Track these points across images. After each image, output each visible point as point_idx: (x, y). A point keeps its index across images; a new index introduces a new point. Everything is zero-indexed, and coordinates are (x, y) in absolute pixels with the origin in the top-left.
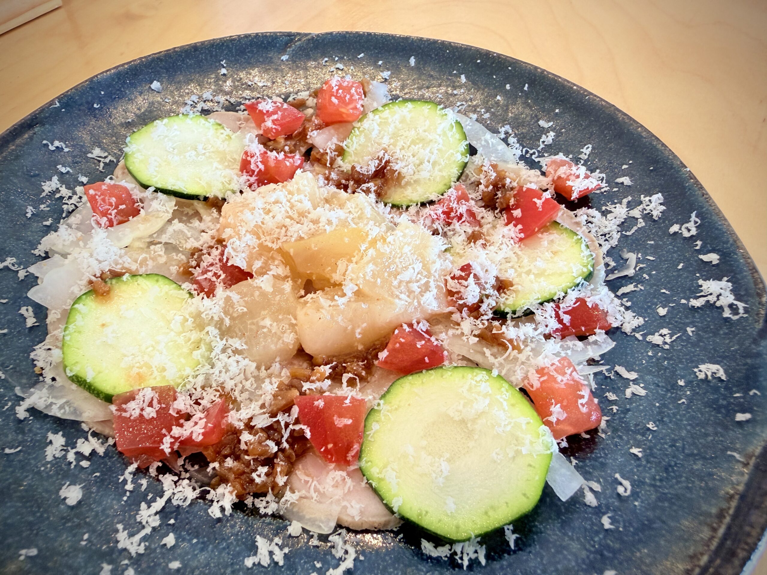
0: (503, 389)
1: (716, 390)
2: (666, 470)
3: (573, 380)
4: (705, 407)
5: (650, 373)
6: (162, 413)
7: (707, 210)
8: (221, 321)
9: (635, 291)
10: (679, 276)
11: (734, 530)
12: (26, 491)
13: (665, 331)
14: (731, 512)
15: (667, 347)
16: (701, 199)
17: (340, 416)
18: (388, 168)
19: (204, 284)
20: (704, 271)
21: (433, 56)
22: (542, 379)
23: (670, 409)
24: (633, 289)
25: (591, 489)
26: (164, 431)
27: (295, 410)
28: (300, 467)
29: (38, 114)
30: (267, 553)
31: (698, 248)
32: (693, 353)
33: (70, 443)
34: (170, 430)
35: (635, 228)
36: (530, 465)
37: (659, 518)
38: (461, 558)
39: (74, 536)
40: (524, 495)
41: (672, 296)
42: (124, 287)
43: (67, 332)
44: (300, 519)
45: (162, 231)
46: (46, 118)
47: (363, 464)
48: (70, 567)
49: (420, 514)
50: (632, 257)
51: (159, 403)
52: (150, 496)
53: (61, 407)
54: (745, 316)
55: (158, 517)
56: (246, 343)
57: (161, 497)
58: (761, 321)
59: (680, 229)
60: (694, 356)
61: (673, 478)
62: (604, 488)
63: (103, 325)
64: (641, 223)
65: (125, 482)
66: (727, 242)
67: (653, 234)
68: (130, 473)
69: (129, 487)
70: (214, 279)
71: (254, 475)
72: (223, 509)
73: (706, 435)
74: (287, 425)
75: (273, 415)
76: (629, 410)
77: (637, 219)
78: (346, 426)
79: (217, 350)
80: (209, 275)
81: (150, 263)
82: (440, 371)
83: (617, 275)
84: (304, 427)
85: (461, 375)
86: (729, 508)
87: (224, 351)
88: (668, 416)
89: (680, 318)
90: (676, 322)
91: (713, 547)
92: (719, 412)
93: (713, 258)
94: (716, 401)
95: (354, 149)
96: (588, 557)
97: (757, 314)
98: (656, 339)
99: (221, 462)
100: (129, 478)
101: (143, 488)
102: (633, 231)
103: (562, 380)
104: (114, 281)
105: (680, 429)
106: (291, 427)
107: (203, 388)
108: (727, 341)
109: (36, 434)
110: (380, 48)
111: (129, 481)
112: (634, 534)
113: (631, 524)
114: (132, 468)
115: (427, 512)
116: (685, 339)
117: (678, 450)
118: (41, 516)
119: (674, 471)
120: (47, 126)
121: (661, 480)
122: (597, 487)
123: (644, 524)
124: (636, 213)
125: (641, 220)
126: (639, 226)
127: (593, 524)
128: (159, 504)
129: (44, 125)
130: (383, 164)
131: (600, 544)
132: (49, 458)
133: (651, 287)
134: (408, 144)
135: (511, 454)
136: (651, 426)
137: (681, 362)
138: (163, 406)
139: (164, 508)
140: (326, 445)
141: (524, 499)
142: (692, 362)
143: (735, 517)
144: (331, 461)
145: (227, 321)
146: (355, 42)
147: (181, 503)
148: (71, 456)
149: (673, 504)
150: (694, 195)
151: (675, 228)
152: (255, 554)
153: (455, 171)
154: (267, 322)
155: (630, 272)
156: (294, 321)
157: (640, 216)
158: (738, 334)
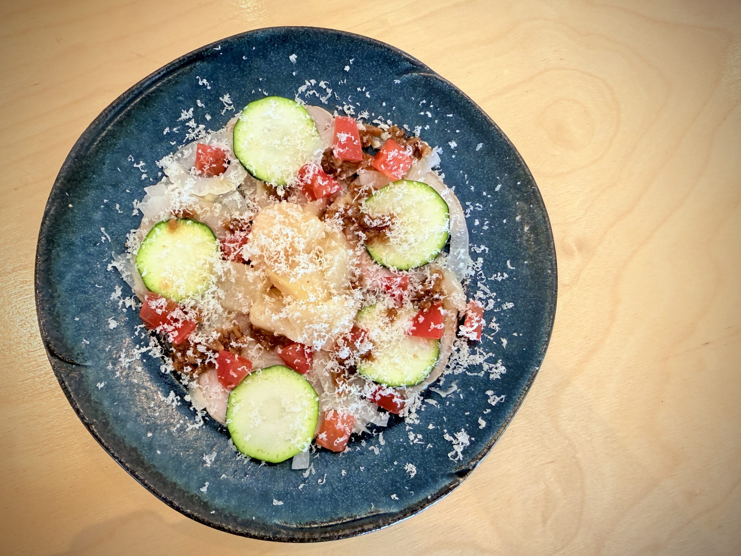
0: (313, 409)
1: (404, 477)
2: (345, 489)
3: (344, 429)
4: (390, 480)
5: (391, 447)
6: (165, 314)
7: (515, 398)
8: (221, 277)
9: (434, 406)
10: (460, 417)
11: (338, 526)
12: (96, 310)
13: (420, 436)
14: (344, 521)
15: (411, 443)
16: (521, 390)
17: (234, 371)
18: (384, 231)
19: (226, 248)
20: (472, 426)
21: (496, 153)
22: (332, 419)
23: (378, 469)
24: (434, 404)
25: (311, 471)
26: (161, 323)
27: (217, 355)
28: (209, 372)
29: (204, 51)
30: (171, 400)
31: (485, 413)
32: (418, 455)
33: (124, 296)
34: (163, 324)
35: (476, 374)
36: (290, 448)
37: (320, 501)
38: (239, 456)
39: (106, 343)
40: (277, 456)
41: (446, 423)
42: (185, 227)
43: (145, 242)
44: (192, 396)
45: (225, 195)
46: (208, 56)
47: (232, 393)
48: (98, 356)
49: (234, 432)
50: (455, 388)
51: (166, 309)
52: (142, 343)
53: (127, 276)
54: (456, 462)
55: (140, 355)
56: (225, 296)
57: (147, 347)
58: (457, 470)
59: (492, 396)
60: (416, 457)
61: (343, 493)
62: (315, 475)
63: (164, 246)
64: (482, 374)
65: (136, 330)
66: (498, 423)
67: (479, 385)
68: (140, 328)
69: (136, 333)
70: (232, 250)
71: (185, 368)
72: (166, 370)
73: (376, 490)
74: (210, 358)
75: (208, 349)
76: (363, 454)
77: (483, 370)
78: (233, 376)
79: (210, 291)
80: (232, 245)
81: (209, 214)
82: (299, 376)
83: (437, 390)
84: (217, 364)
85: (305, 386)
86: (345, 520)
87: (213, 293)
88: (374, 470)
89: (434, 437)
90: (430, 436)
91: (323, 525)
92: (392, 487)
93: (483, 424)
94: (397, 482)
95: (377, 199)
96: (281, 492)
97: (460, 466)
98: (412, 436)
99: (177, 352)
100: (139, 330)
101: (142, 337)
102: (472, 374)
103: (339, 426)
104: (182, 221)
105: (371, 479)
106: (212, 359)
107: (191, 307)
108: (435, 464)
109: (111, 282)
110: (467, 118)
111: (138, 331)
112: (306, 498)
113: (309, 494)
114: (143, 326)
115: (237, 433)
116: (423, 447)
117: (359, 485)
118: (97, 326)
119: (347, 491)
120: (205, 63)
121: (338, 490)
122: (314, 472)
123: (313, 498)
124: (486, 367)
125: (483, 372)
126: (479, 374)
127: (297, 483)
128: (144, 350)
129: (204, 61)
130: (384, 225)
131: (290, 491)
132: (112, 298)
133: (443, 411)
134: (410, 221)
135: (287, 438)
136: (362, 468)
137: (408, 455)
138: (167, 311)
139: (145, 352)
140: (222, 376)
141: (276, 457)
142: (412, 459)
143: (343, 523)
144: (220, 382)
145: (223, 279)
146: (455, 101)
147: (152, 355)
148: (120, 303)
149: (331, 501)
150: (520, 385)
151: (489, 393)
152: (167, 398)
153: (418, 263)
154: (240, 295)
155: (443, 395)
156: (252, 304)
157: (486, 370)
158: (444, 466)
